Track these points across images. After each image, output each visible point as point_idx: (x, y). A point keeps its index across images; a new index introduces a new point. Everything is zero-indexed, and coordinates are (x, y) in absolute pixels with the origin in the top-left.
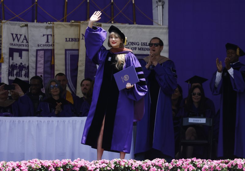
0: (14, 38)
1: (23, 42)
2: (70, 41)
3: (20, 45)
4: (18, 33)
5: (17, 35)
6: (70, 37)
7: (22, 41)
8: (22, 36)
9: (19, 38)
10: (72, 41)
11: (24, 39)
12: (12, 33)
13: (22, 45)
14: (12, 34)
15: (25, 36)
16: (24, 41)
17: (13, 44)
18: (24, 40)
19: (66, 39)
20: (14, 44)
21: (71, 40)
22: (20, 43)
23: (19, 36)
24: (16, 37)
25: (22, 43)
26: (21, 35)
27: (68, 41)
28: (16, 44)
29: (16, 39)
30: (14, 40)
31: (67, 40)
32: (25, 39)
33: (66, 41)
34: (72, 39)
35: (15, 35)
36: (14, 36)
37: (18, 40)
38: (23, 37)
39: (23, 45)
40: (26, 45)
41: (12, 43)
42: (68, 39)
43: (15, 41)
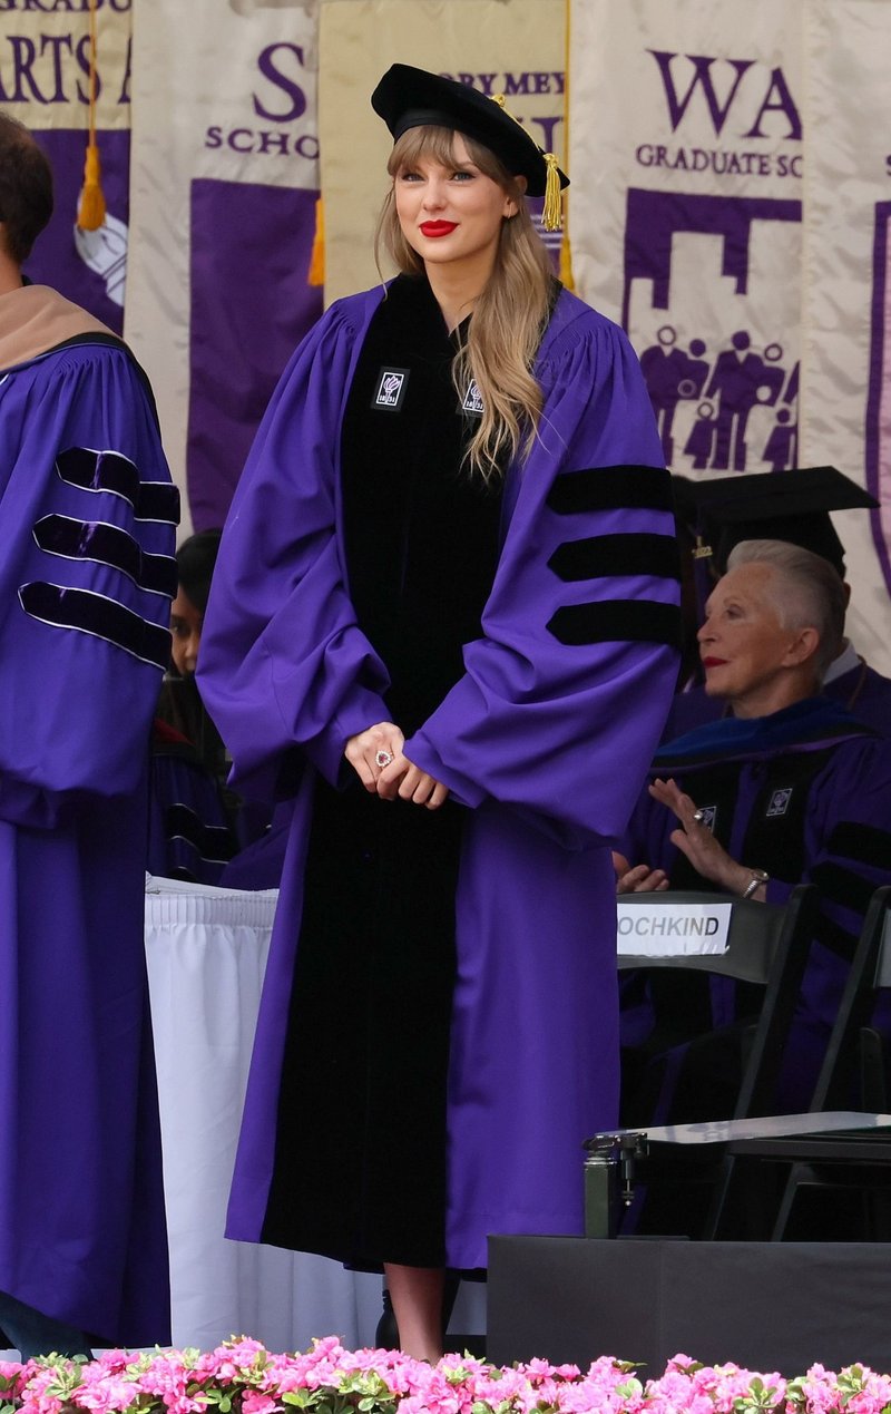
0: (680, 97)
1: (755, 132)
3: (735, 162)
4: (722, 45)
5: (703, 65)
7: (750, 125)
8: (749, 74)
9: (722, 100)
11: (766, 106)
12: (662, 48)
13: (749, 156)
14: (664, 59)
15: (777, 78)
16: (763, 128)
17: (671, 158)
18: (769, 116)
20: (681, 156)
22: (731, 140)
23: (722, 76)
24: (699, 88)
25: (756, 145)
26: (742, 67)
28: (696, 152)
29: (698, 108)
30: (677, 113)
32: (776, 99)
35: (691, 69)
36: (683, 73)
37: (719, 118)
38: (757, 82)
39: (755, 164)
40: (781, 159)
41: (656, 142)
43: (684, 123)
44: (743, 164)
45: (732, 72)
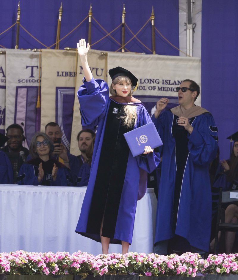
2: (63, 76)
6: (64, 70)
10: (66, 76)
15: (1, 68)
19: (58, 72)
21: (64, 74)
27: (60, 76)
31: (59, 75)
32: (1, 71)
33: (58, 75)
34: (66, 72)
42: (60, 74)
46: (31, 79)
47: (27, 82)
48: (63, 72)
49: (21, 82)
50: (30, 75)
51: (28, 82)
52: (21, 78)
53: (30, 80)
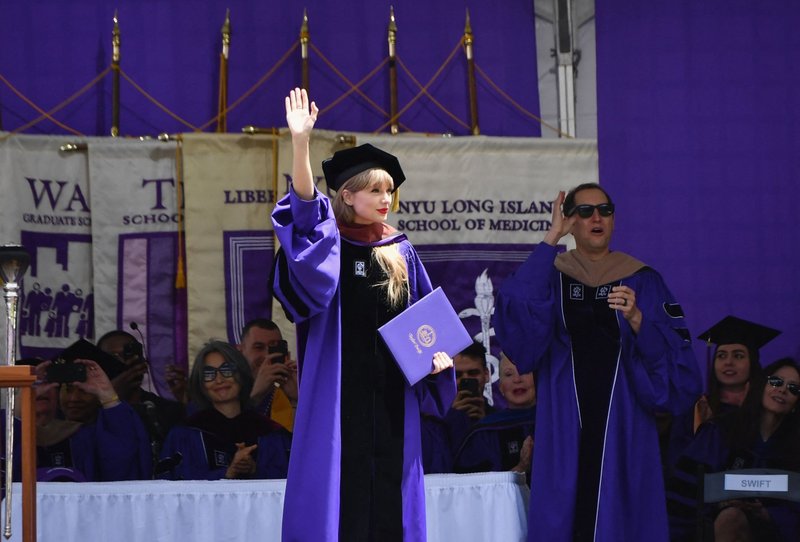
0: (38, 196)
1: (69, 209)
2: (240, 201)
3: (61, 220)
4: (53, 177)
5: (47, 184)
6: (242, 188)
7: (66, 206)
8: (65, 187)
9: (55, 197)
10: (248, 201)
11: (74, 199)
12: (29, 177)
13: (66, 218)
14: (31, 182)
15: (77, 188)
16: (73, 207)
17: (36, 219)
18: (74, 202)
19: (228, 193)
20: (40, 218)
21: (243, 197)
22: (59, 212)
23: (55, 188)
24: (46, 192)
25: (69, 214)
26: (62, 184)
27: (234, 202)
28: (45, 217)
29: (46, 199)
30: (37, 201)
31: (231, 199)
32: (77, 196)
33: (228, 201)
34: (247, 192)
35: (42, 185)
36: (39, 187)
37: (53, 203)
38: (69, 191)
39: (69, 221)
40: (80, 219)
41: (30, 213)
42: (233, 196)
43: (40, 206)
44: (64, 221)
45: (58, 186)
46: (157, 213)
47: (146, 222)
48: (239, 193)
49: (131, 223)
50: (154, 204)
51: (150, 222)
52: (131, 212)
53: (154, 216)
